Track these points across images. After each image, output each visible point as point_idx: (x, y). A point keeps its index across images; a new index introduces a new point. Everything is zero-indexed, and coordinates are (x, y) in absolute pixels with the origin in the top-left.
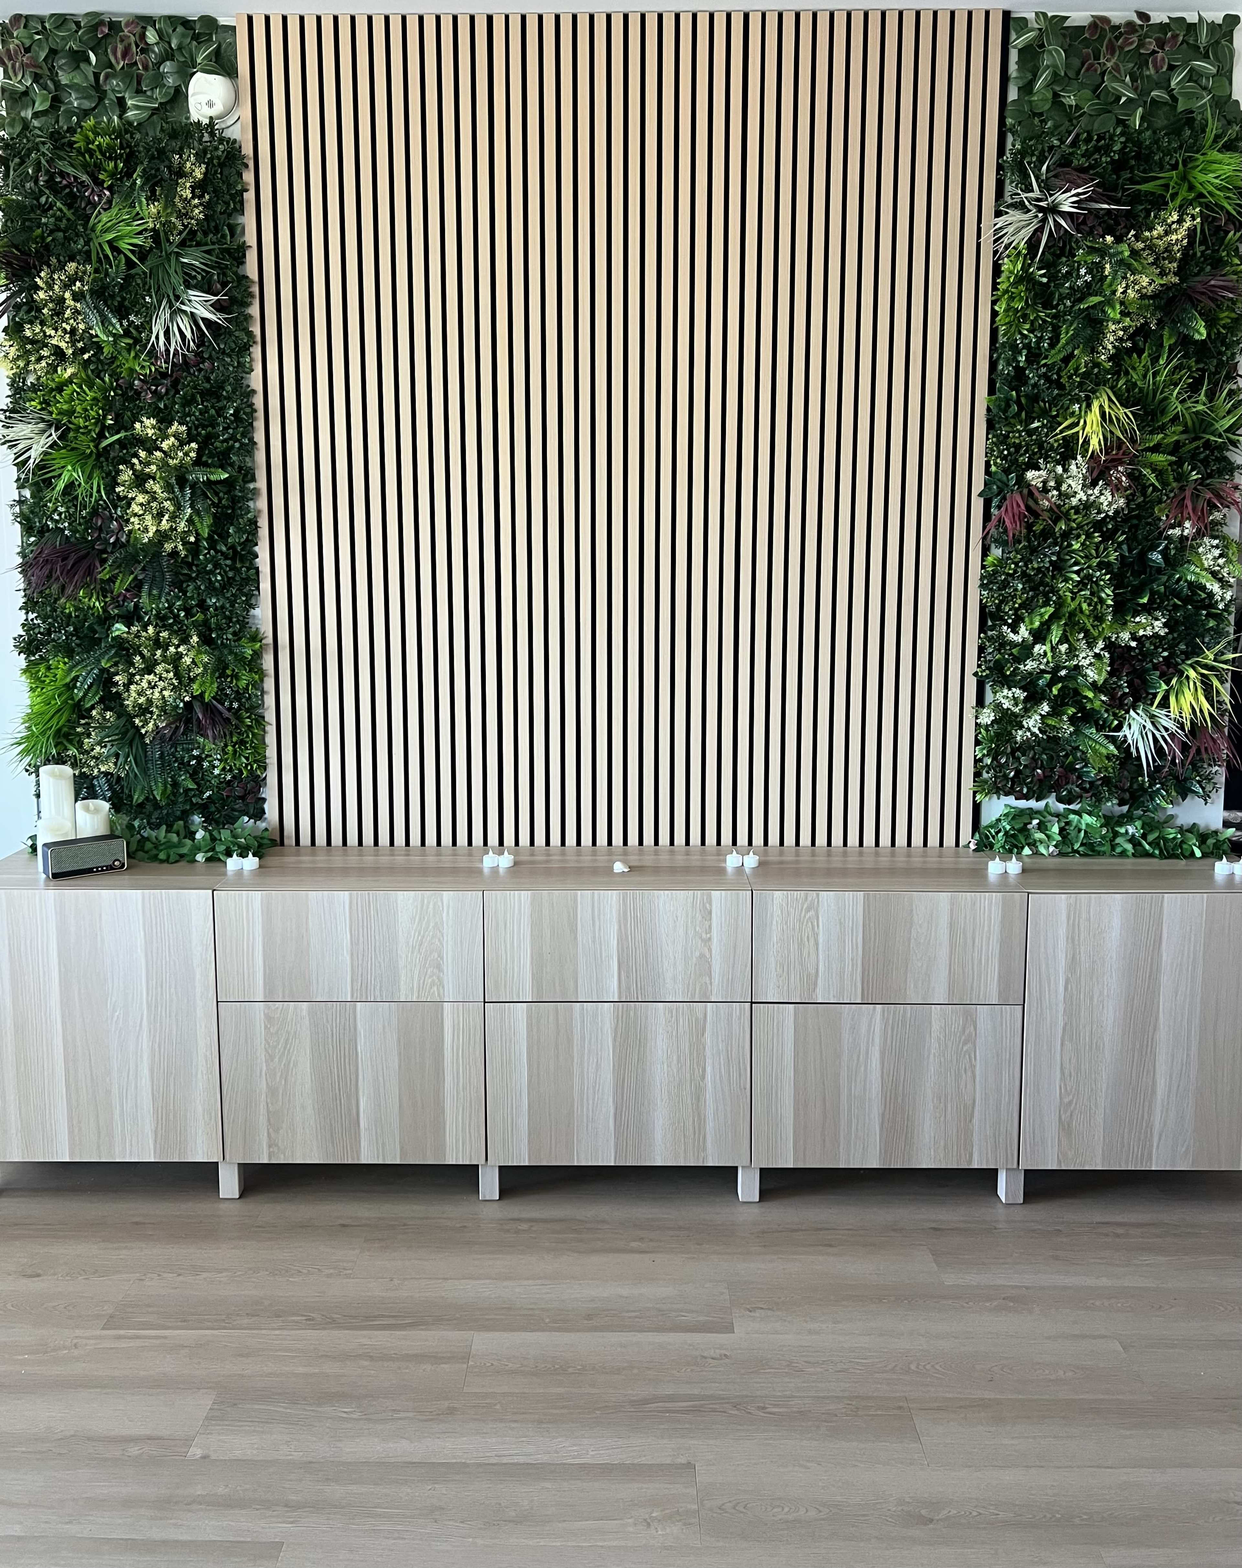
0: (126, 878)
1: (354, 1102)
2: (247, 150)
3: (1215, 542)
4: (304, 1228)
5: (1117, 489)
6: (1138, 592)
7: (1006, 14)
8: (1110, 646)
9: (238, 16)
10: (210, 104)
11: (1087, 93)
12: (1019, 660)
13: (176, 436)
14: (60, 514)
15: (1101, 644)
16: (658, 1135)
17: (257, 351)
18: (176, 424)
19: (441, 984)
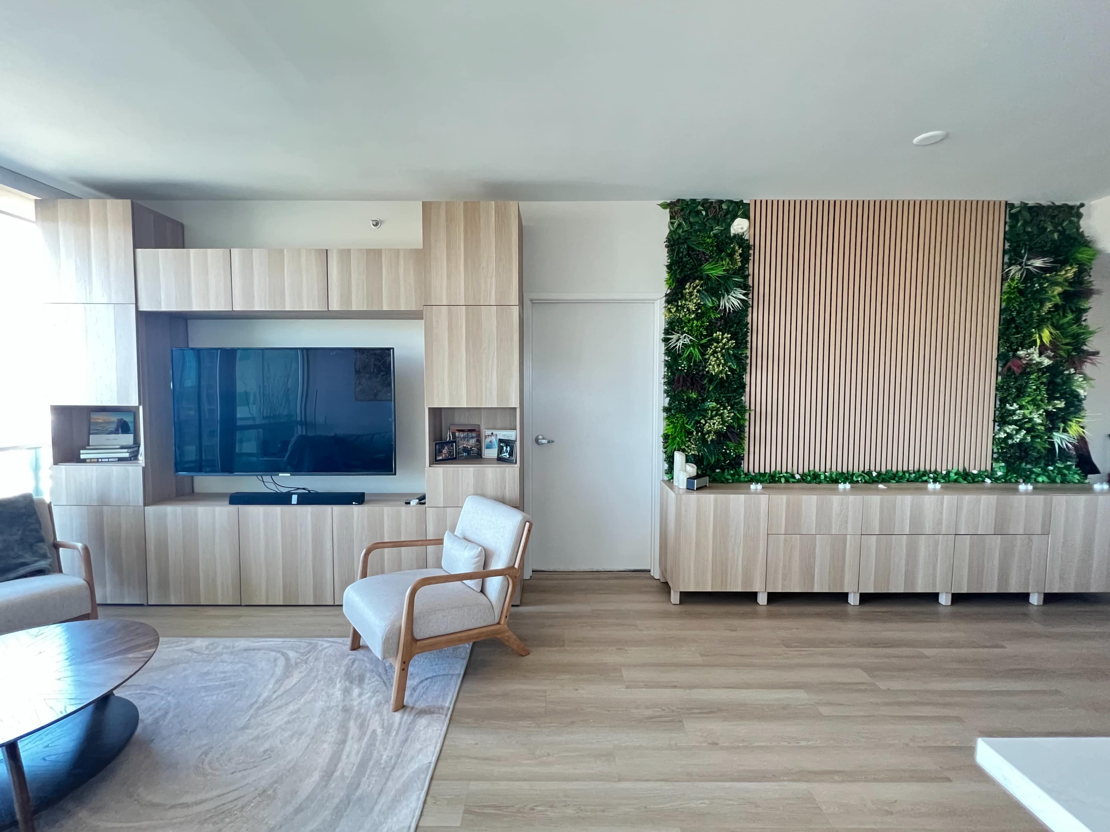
0: (707, 491)
1: (813, 571)
2: (752, 243)
3: (1081, 376)
4: (818, 615)
5: (1048, 357)
6: (1054, 392)
7: (1006, 202)
8: (1046, 411)
9: (751, 200)
10: (742, 228)
11: (1035, 228)
12: (1011, 415)
13: (727, 338)
14: (684, 364)
15: (1042, 410)
16: (920, 581)
17: (750, 309)
18: (726, 334)
19: (847, 529)
